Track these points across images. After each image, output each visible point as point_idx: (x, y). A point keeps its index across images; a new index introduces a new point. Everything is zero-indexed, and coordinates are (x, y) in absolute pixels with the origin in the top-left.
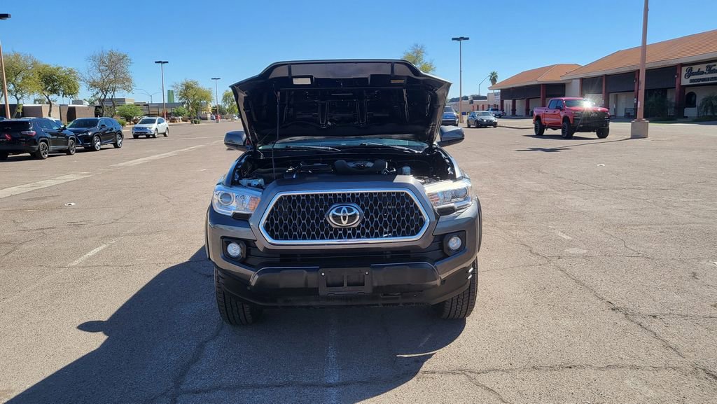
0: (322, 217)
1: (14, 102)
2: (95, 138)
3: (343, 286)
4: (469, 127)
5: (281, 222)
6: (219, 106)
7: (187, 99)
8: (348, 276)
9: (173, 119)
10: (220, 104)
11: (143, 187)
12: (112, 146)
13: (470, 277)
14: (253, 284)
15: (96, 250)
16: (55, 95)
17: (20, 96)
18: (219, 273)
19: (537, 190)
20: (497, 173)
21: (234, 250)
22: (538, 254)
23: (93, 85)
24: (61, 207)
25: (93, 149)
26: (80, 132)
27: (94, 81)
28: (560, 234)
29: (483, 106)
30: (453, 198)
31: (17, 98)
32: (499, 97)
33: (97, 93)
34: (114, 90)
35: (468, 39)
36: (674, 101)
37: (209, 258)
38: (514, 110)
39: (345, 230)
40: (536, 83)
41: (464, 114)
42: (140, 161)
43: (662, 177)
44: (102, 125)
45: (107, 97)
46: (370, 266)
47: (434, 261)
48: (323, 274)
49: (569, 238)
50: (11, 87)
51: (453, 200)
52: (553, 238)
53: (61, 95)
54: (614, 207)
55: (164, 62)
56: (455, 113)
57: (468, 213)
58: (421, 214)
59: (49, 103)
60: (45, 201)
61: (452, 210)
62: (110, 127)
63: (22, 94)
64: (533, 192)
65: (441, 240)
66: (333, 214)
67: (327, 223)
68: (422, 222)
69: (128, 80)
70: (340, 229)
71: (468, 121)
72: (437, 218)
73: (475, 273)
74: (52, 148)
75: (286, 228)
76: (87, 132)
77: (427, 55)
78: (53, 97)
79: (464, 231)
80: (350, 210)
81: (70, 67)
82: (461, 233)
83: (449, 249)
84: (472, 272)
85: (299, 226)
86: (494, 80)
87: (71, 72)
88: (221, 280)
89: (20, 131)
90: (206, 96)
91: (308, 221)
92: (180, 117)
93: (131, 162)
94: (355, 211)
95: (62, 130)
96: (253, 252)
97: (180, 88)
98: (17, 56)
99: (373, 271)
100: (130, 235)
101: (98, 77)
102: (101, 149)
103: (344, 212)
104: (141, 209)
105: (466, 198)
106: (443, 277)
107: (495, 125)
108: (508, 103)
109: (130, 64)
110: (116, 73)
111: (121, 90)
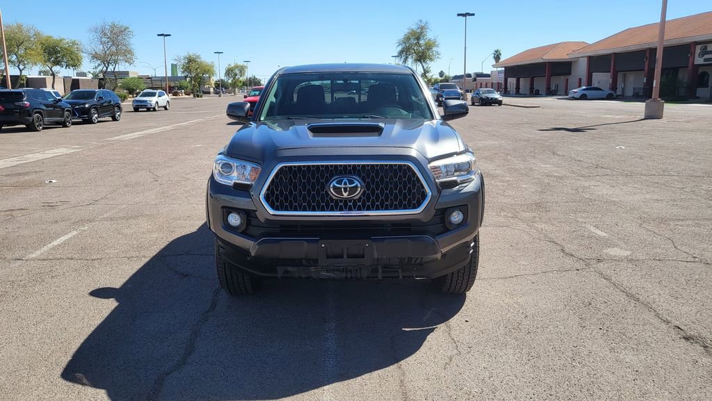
0: (323, 188)
1: (16, 72)
2: (93, 111)
3: (343, 257)
4: (473, 104)
5: (281, 192)
6: (222, 80)
7: (190, 72)
8: (348, 248)
9: (176, 92)
10: (223, 78)
11: (133, 163)
12: (110, 119)
13: (471, 252)
14: (253, 254)
15: (63, 239)
16: (58, 67)
17: (23, 67)
18: (220, 243)
19: (556, 174)
20: (509, 154)
21: (234, 220)
22: (572, 255)
23: (95, 57)
24: (41, 184)
25: (90, 121)
26: (77, 104)
27: (96, 53)
28: (592, 229)
29: (486, 83)
30: (456, 171)
31: (19, 69)
32: (502, 75)
33: (99, 65)
34: (116, 62)
35: (473, 15)
36: (686, 80)
37: (210, 228)
38: (518, 88)
39: (346, 201)
40: (542, 61)
41: (467, 91)
42: (136, 135)
43: (693, 162)
44: (100, 98)
45: (109, 70)
46: (371, 239)
47: (435, 235)
48: (323, 246)
49: (605, 234)
50: (14, 58)
51: (456, 174)
52: (586, 234)
53: (65, 67)
54: (648, 196)
55: (166, 35)
56: (459, 90)
57: (470, 187)
58: (423, 187)
59: (53, 75)
60: (27, 178)
61: (454, 183)
62: (108, 99)
63: (24, 65)
64: (552, 176)
65: (443, 213)
66: (334, 186)
67: (327, 194)
68: (424, 196)
69: (130, 52)
70: (341, 201)
71: (472, 98)
72: (439, 192)
73: (476, 248)
74: (46, 119)
75: (286, 199)
76: (85, 104)
77: (431, 30)
78: (56, 68)
79: (467, 205)
80: (351, 182)
81: (73, 39)
82: (463, 208)
83: (450, 223)
84: (473, 246)
85: (300, 197)
86: (497, 58)
87: (74, 43)
88: (221, 250)
89: (13, 102)
90: (208, 70)
91: (309, 192)
92: (183, 91)
93: (126, 135)
94: (356, 183)
95: (57, 102)
96: (253, 222)
97: (182, 61)
98: (19, 27)
99: (374, 244)
100: (106, 219)
101: (99, 49)
102: (99, 122)
103: (345, 184)
104: (125, 189)
105: (469, 172)
106: (444, 250)
107: (500, 103)
108: (512, 81)
109: (131, 36)
110: (118, 46)
111: (123, 63)
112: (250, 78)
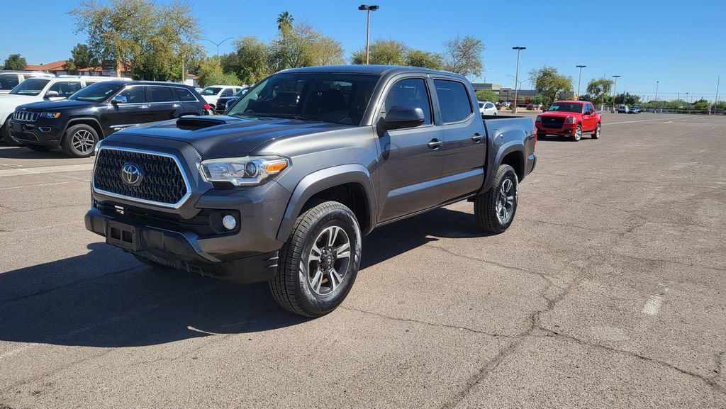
3: (120, 239)
7: (544, 86)
8: (123, 232)
48: (110, 225)
55: (521, 48)
58: (184, 184)
61: (231, 186)
66: (124, 171)
72: (205, 191)
79: (237, 211)
80: (133, 169)
82: (234, 213)
91: (114, 175)
94: (137, 170)
101: (450, 61)
103: (130, 170)
109: (482, 49)
110: (469, 58)
111: (472, 75)
112: (622, 95)
